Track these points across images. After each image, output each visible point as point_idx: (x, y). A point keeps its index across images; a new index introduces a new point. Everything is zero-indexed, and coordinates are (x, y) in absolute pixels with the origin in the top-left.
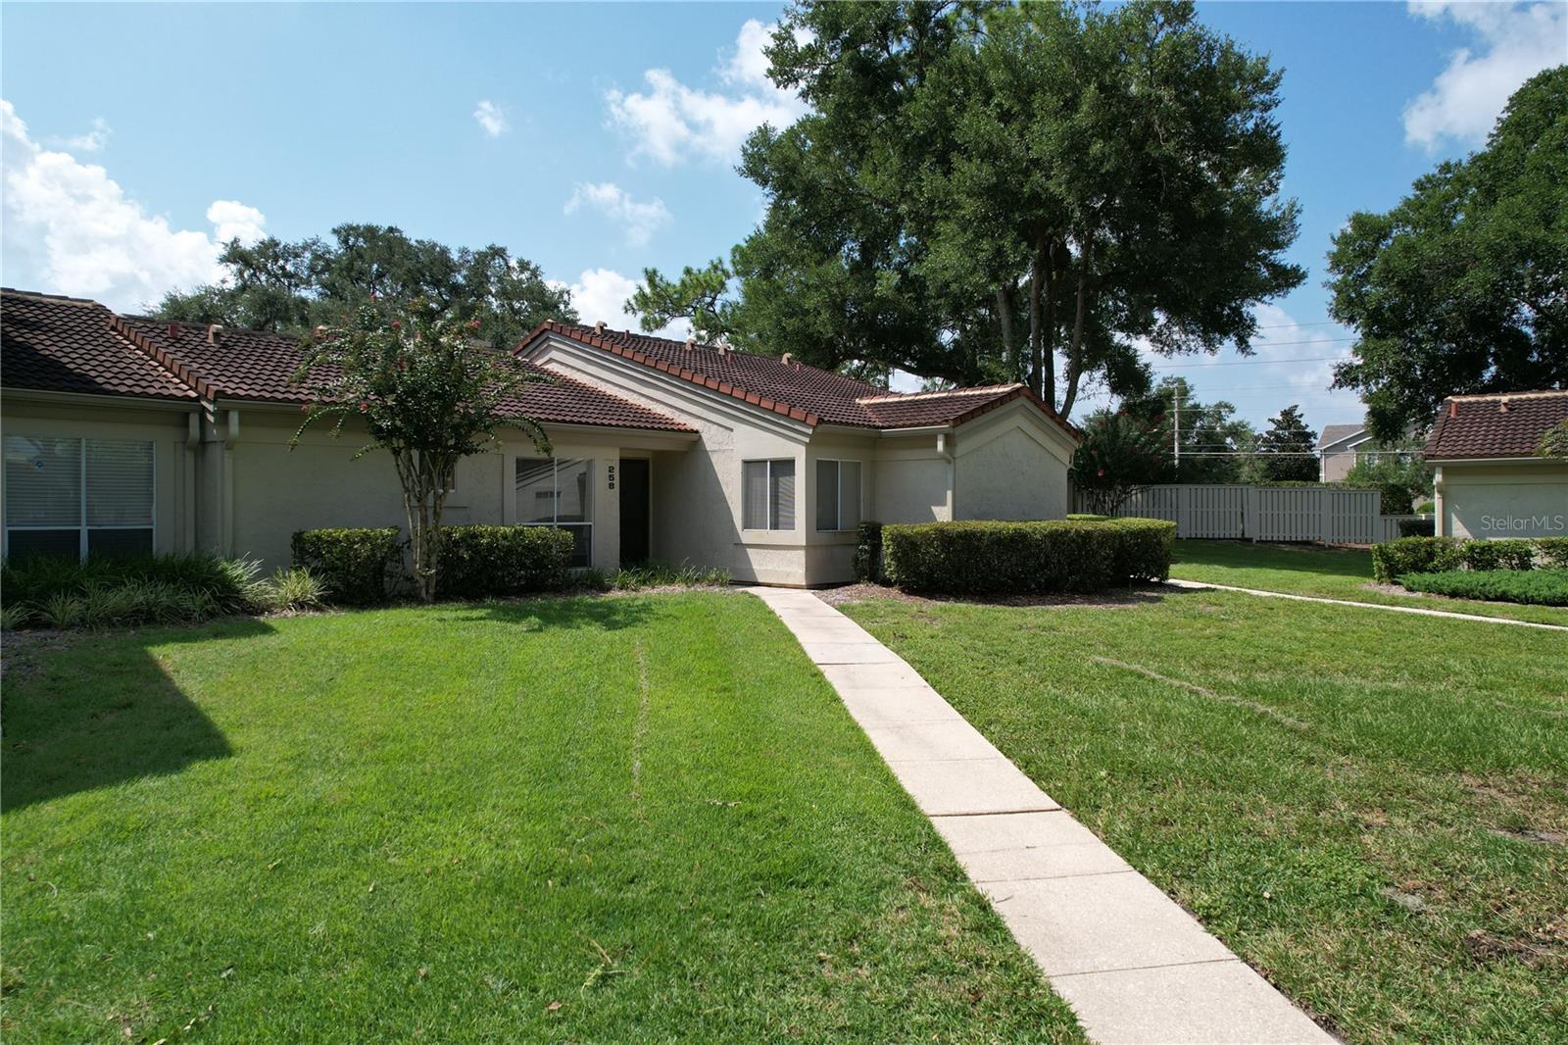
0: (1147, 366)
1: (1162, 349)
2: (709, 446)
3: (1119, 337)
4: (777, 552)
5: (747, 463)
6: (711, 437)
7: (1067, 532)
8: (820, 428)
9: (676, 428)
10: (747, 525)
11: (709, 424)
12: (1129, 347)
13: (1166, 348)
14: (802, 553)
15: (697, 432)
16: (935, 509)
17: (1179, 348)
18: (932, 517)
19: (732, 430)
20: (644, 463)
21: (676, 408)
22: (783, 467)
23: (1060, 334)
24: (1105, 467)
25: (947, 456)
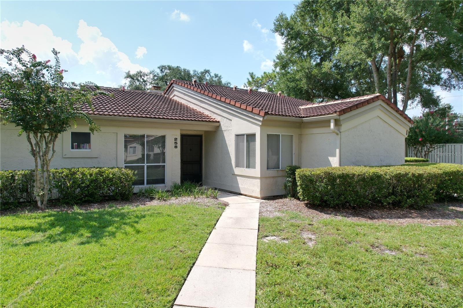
0: (438, 97)
1: (446, 89)
2: (223, 128)
3: (425, 86)
4: (249, 179)
5: (237, 136)
6: (224, 125)
7: (407, 174)
8: (266, 117)
9: (211, 120)
10: (237, 166)
11: (223, 118)
12: (430, 90)
13: (448, 88)
14: (258, 182)
15: (219, 122)
16: (331, 159)
17: (454, 87)
18: (329, 163)
19: (231, 120)
20: (200, 137)
21: (212, 112)
22: (251, 137)
23: (399, 86)
24: (423, 136)
25: (336, 131)
